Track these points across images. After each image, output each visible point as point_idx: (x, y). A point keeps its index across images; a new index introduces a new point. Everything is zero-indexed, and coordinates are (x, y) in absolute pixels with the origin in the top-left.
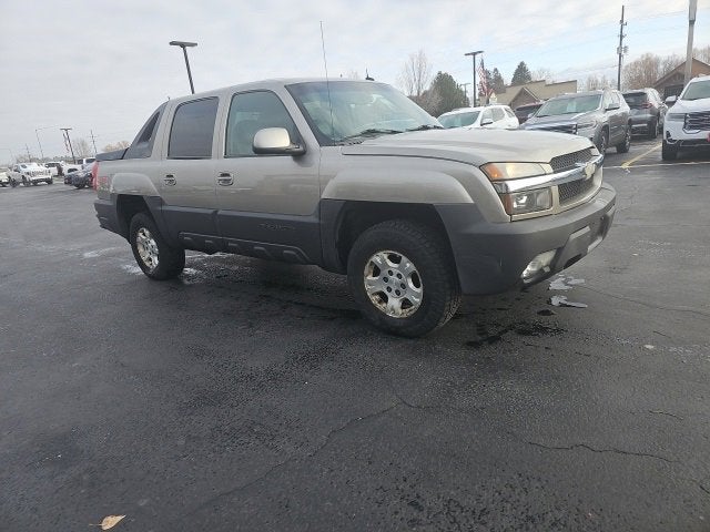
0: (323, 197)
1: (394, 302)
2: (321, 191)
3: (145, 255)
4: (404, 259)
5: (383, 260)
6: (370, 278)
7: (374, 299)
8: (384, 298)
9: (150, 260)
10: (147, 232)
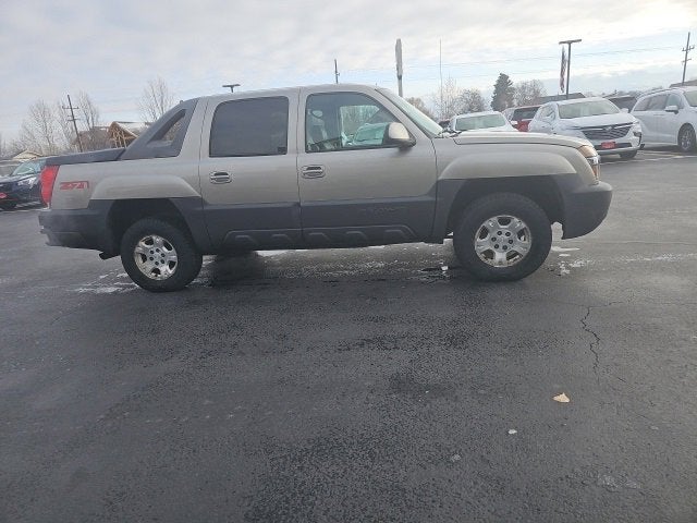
0: (440, 178)
1: (500, 256)
2: (437, 175)
3: (146, 268)
4: (516, 220)
5: (494, 224)
6: (478, 240)
7: (482, 257)
8: (490, 254)
9: (157, 271)
10: (158, 239)
